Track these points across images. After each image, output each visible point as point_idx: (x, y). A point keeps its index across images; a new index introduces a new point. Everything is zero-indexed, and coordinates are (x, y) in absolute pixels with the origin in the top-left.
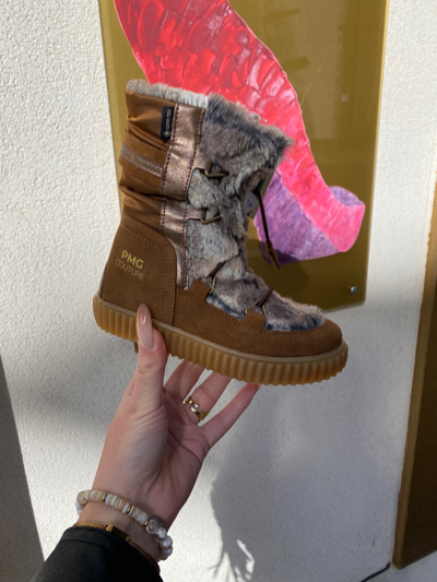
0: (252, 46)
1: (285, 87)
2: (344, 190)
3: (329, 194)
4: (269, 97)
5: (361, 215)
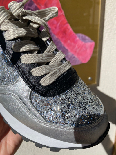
2: (83, 36)
3: (76, 37)
5: (93, 47)
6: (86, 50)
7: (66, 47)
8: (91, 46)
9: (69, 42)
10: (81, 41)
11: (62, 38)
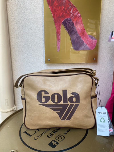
0: (71, 6)
1: (78, 13)
2: (92, 36)
3: (88, 36)
5: (96, 42)
6: (93, 43)
7: (83, 41)
8: (95, 41)
9: (85, 38)
10: (90, 38)
11: (82, 36)
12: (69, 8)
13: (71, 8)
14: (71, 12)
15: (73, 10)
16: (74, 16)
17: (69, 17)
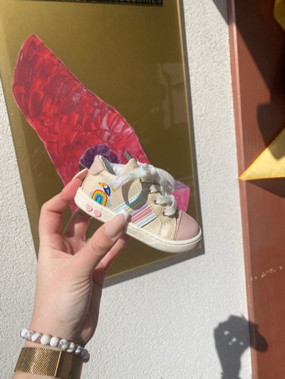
0: (101, 107)
1: (125, 127)
4: (116, 133)
5: (188, 194)
8: (185, 192)
12: (95, 116)
13: (102, 115)
14: (104, 125)
15: (108, 120)
16: (113, 137)
17: (101, 141)
